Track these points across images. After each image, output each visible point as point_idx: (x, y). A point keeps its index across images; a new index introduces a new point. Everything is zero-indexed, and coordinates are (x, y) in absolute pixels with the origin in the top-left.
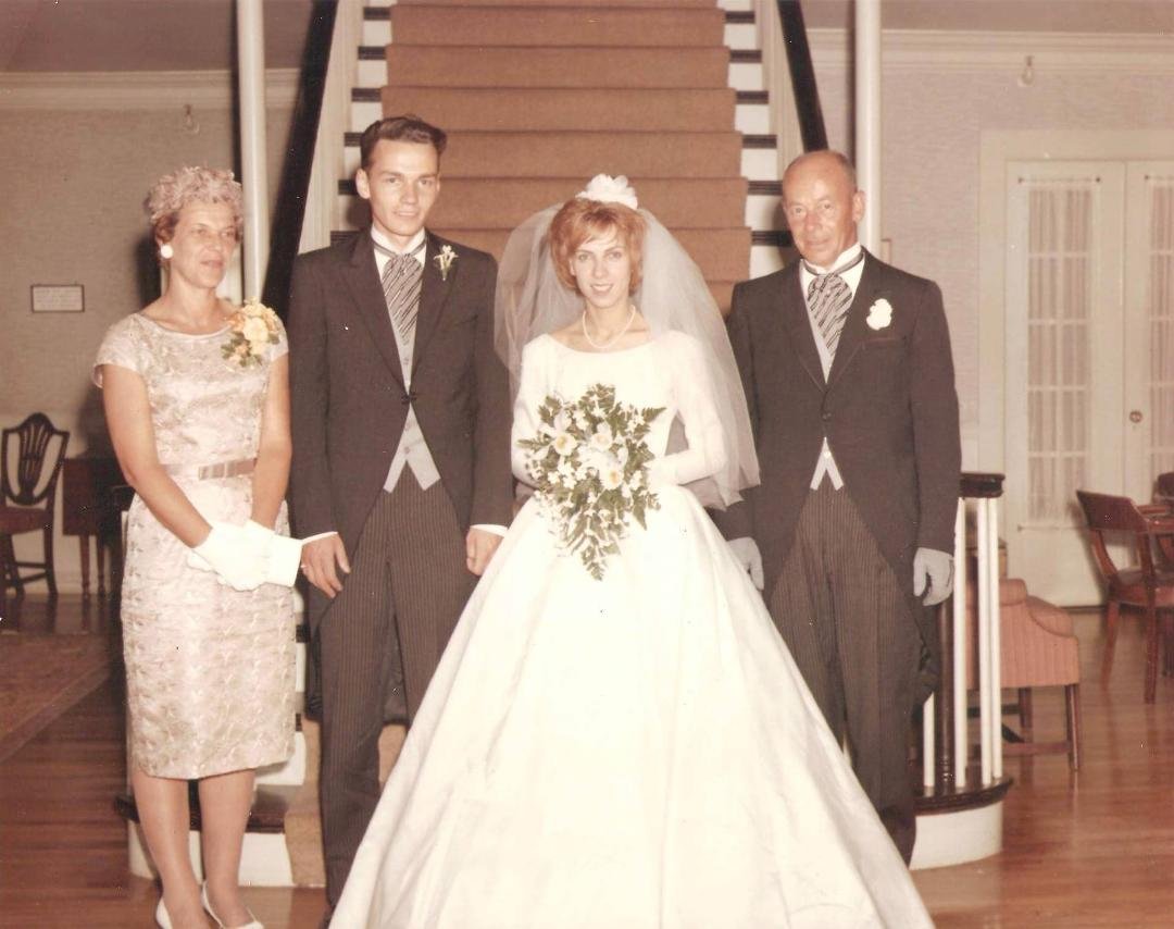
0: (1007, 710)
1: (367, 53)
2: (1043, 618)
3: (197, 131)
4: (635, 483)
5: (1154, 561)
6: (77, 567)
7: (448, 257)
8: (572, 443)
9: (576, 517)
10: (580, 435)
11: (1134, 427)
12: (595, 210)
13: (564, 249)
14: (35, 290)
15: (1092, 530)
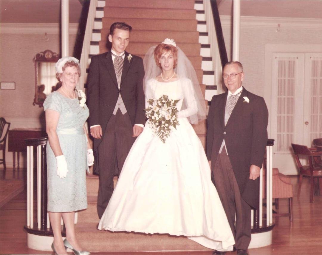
0: (273, 204)
1: (97, 20)
2: (283, 179)
3: (48, 40)
4: (173, 119)
5: (313, 163)
6: (12, 161)
7: (130, 57)
8: (158, 109)
9: (159, 127)
10: (160, 107)
11: (306, 126)
12: (166, 46)
13: (157, 56)
14: (2, 83)
15: (295, 154)
